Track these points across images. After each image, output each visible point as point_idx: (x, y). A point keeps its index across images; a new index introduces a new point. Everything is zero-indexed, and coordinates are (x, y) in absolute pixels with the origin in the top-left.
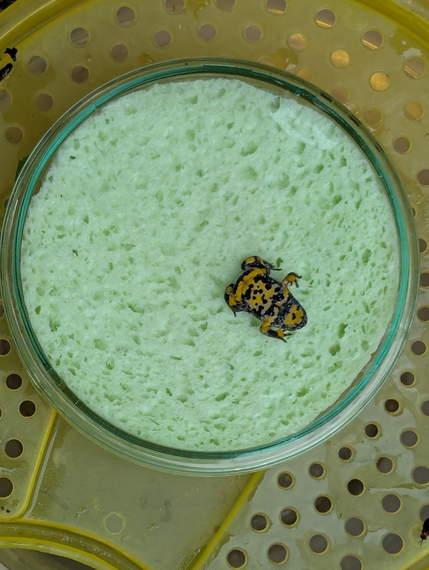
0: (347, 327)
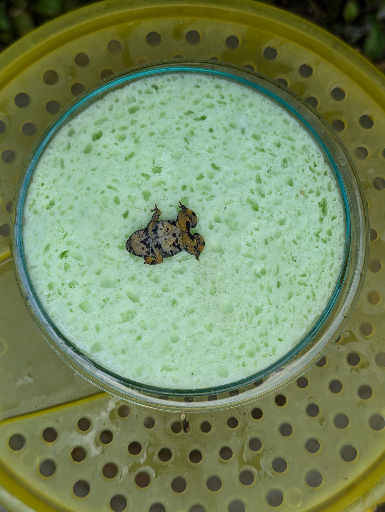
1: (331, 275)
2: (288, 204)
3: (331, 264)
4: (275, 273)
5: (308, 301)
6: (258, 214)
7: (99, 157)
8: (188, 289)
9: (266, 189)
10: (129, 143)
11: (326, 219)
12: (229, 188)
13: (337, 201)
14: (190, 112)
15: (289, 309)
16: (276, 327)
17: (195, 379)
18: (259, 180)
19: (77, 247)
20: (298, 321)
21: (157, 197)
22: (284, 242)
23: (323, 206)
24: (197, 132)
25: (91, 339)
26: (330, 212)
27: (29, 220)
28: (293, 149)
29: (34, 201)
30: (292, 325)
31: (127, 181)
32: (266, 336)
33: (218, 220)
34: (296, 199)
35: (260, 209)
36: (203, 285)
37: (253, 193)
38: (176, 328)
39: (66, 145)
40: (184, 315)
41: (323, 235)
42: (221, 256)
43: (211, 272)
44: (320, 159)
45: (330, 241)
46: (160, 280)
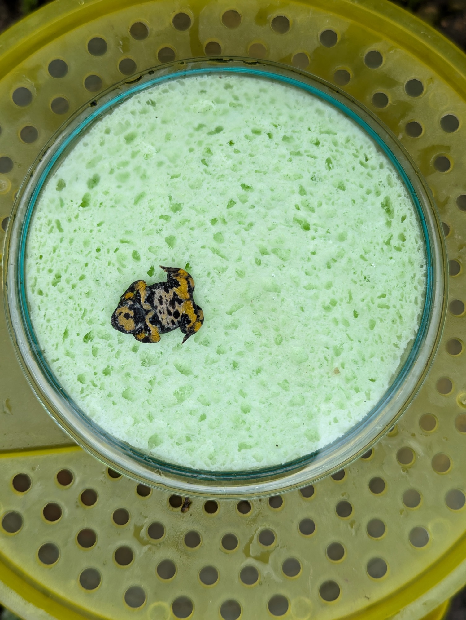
1: (416, 288)
2: (344, 213)
3: (413, 276)
4: (348, 301)
5: (395, 325)
6: (311, 233)
7: (102, 207)
8: (248, 344)
9: (314, 202)
10: (135, 181)
11: (394, 222)
12: (268, 209)
13: (403, 197)
14: (201, 126)
15: (374, 341)
16: (364, 366)
17: (282, 451)
18: (302, 192)
19: (101, 324)
20: (388, 353)
21: (183, 240)
22: (350, 261)
23: (387, 207)
24: (214, 149)
25: (146, 433)
26: (398, 212)
27: (35, 304)
28: (335, 144)
29: (36, 279)
30: (382, 359)
31: (144, 229)
32: (355, 379)
33: (264, 252)
34: (353, 205)
35: (312, 227)
36: (266, 335)
37: (298, 209)
38: (244, 395)
39: (58, 202)
40: (251, 377)
41: (395, 242)
42: (278, 295)
43: (271, 318)
44: (371, 149)
45: (404, 248)
46: (211, 342)
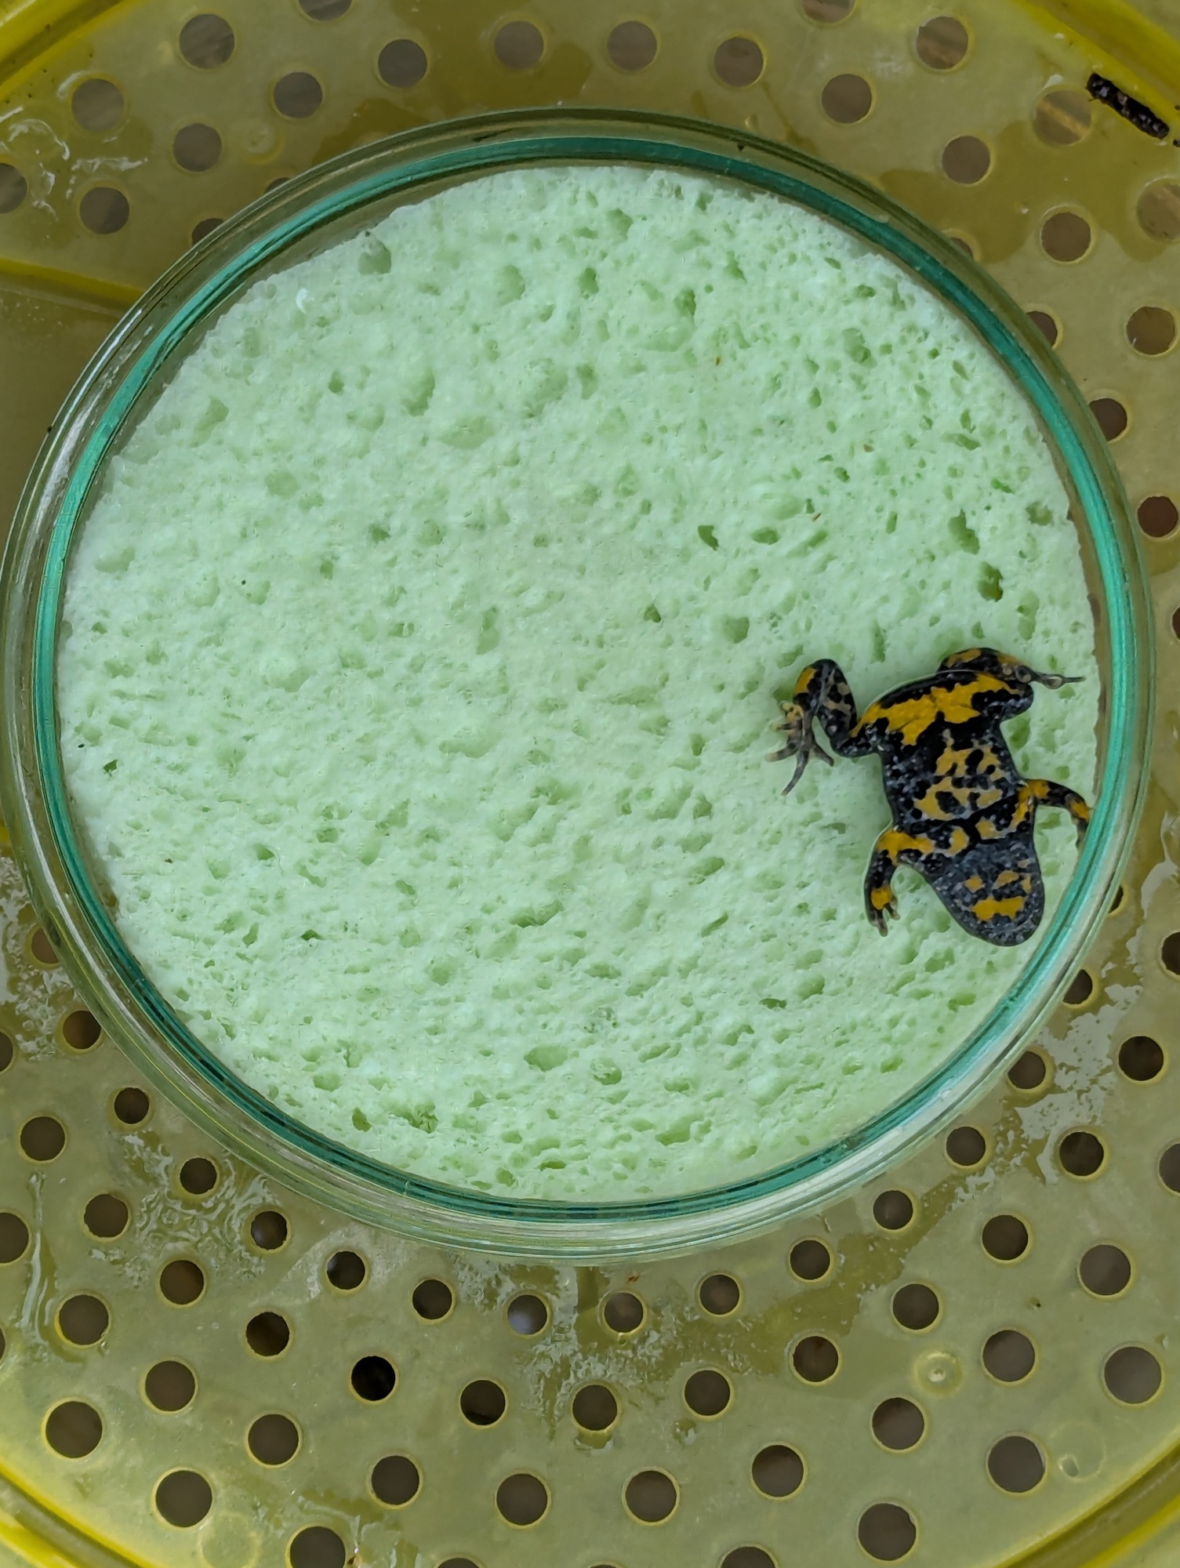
0: (968, 516)
3: (235, 1031)
6: (504, 917)
7: (924, 554)
20: (134, 846)
25: (406, 254)
32: (144, 737)
39: (1012, 480)
40: (330, 544)
45: (303, 1067)
